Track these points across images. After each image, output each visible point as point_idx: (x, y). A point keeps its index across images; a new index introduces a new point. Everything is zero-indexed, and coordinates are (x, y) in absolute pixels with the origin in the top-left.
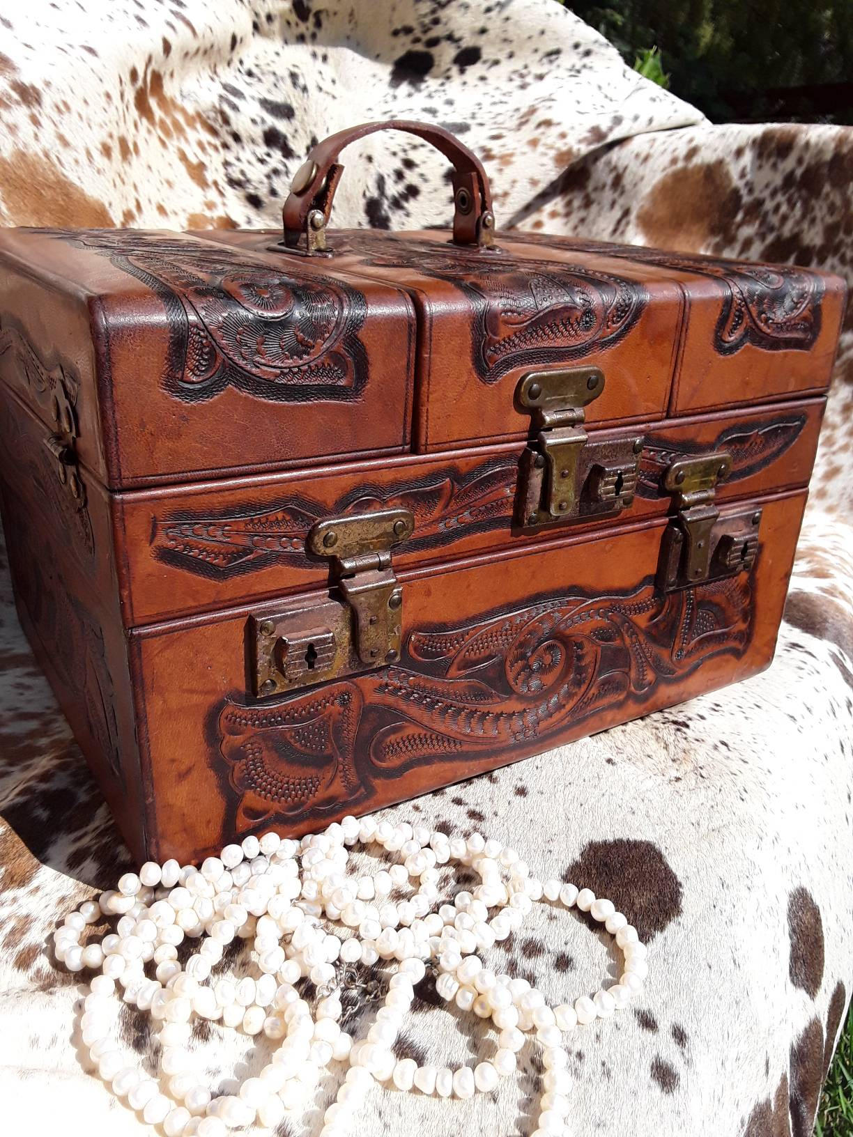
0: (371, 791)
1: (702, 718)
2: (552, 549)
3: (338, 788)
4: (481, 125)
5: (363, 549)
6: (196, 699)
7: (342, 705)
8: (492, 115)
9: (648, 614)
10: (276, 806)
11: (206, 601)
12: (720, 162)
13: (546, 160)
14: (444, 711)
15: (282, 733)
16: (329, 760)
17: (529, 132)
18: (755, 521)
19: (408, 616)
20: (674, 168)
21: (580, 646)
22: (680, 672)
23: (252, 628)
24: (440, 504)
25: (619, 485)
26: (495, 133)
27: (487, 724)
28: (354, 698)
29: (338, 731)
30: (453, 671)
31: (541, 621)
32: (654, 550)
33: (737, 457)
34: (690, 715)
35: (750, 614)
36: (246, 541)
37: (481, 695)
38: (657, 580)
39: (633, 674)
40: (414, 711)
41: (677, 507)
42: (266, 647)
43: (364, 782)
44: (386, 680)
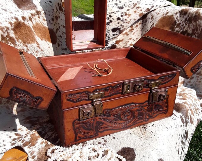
0: (98, 134)
1: (149, 127)
2: (128, 97)
3: (93, 134)
4: (126, 7)
5: (97, 98)
6: (71, 120)
7: (93, 121)
8: (128, 5)
9: (147, 107)
10: (83, 136)
11: (73, 106)
12: (173, 15)
13: (137, 15)
14: (110, 122)
15: (84, 125)
16: (91, 129)
17: (135, 9)
18: (167, 91)
19: (104, 108)
20: (163, 16)
21: (134, 112)
22: (153, 116)
23: (79, 110)
24: (109, 91)
25: (139, 87)
26: (128, 9)
27: (118, 125)
28: (95, 120)
29: (93, 125)
30: (111, 116)
31: (127, 108)
32: (147, 96)
33: (162, 81)
34: (147, 126)
35: (167, 107)
36: (79, 97)
37: (116, 120)
38: (148, 101)
39: (144, 117)
40: (105, 122)
41: (151, 90)
42: (82, 113)
43: (97, 133)
44: (100, 117)
